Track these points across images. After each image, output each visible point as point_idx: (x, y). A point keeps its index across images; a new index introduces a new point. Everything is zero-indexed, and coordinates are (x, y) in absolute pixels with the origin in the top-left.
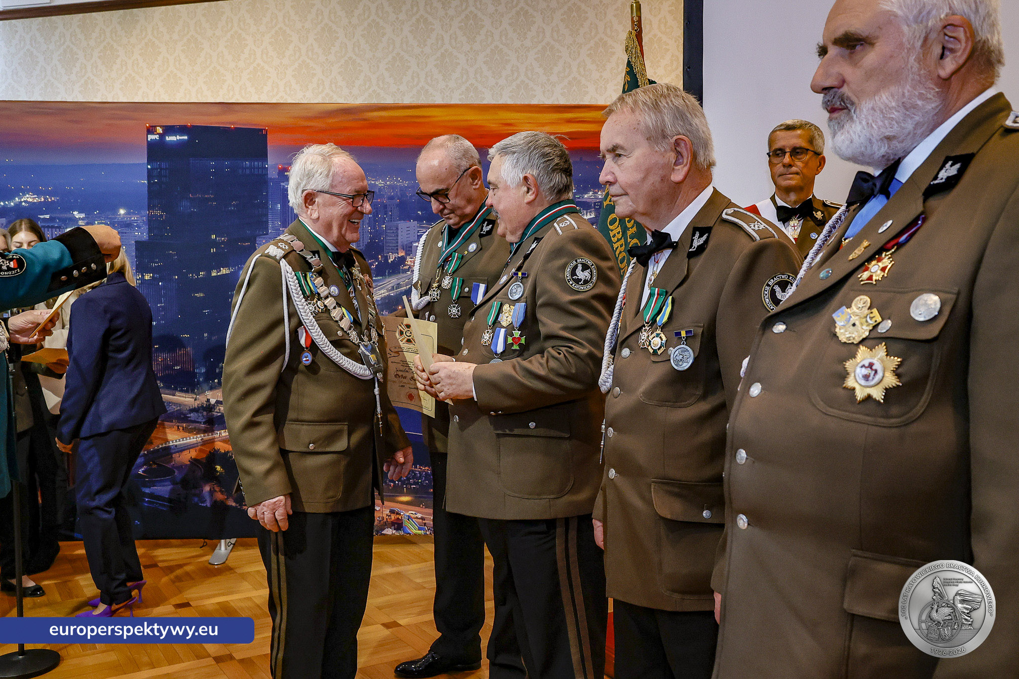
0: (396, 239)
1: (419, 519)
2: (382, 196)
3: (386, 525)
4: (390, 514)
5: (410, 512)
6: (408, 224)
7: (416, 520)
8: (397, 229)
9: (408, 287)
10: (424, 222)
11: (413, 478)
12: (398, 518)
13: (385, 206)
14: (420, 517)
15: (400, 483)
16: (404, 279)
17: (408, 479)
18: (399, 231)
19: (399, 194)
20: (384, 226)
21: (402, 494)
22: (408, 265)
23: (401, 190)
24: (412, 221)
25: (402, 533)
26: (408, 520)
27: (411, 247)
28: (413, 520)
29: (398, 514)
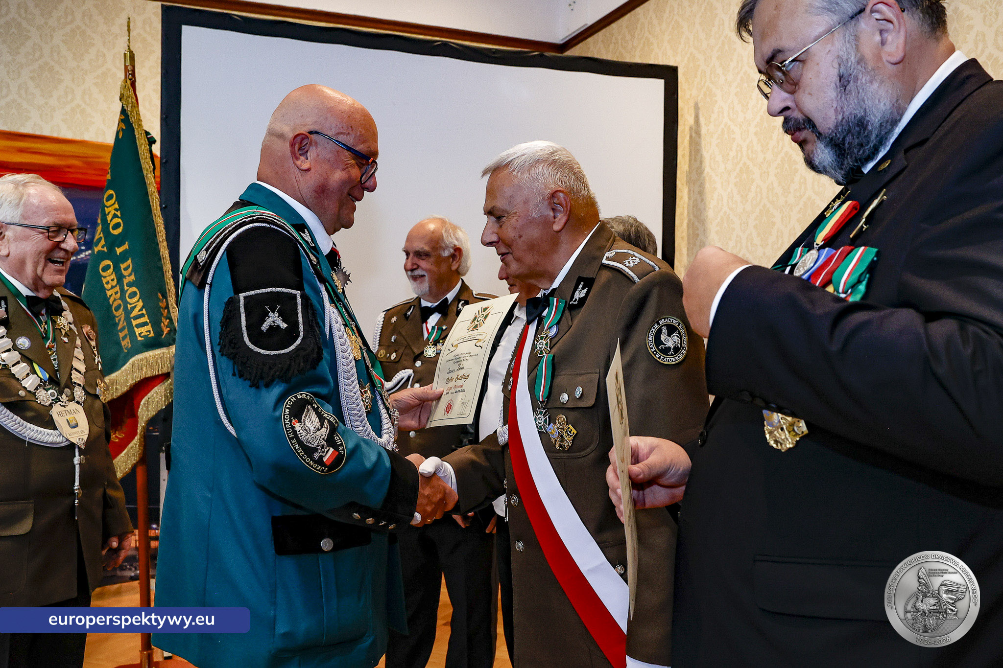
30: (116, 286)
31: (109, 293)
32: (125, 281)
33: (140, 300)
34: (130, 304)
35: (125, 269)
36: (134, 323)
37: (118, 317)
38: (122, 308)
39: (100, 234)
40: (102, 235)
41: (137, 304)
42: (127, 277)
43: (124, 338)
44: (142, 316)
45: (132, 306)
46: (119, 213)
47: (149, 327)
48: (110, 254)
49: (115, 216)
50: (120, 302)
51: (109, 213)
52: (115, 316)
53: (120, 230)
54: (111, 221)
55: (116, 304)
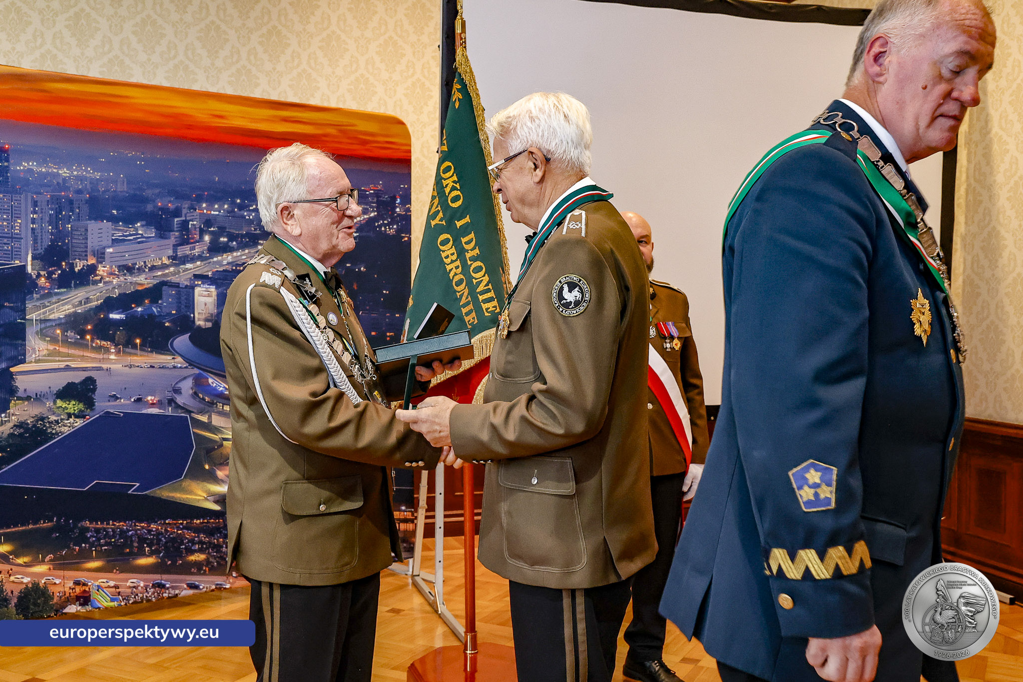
0: (85, 243)
1: (112, 587)
2: (67, 189)
3: (68, 601)
4: (74, 587)
5: (100, 581)
6: (99, 224)
7: (107, 589)
8: (87, 230)
9: (99, 302)
10: (121, 223)
11: (104, 538)
12: (85, 590)
13: (71, 202)
14: (112, 585)
15: (87, 545)
16: (94, 292)
17: (99, 539)
18: (89, 233)
19: (88, 187)
20: (70, 226)
21: (90, 558)
22: (100, 275)
23: (90, 183)
24: (105, 221)
25: (89, 608)
26: (98, 590)
27: (104, 253)
28: (105, 590)
29: (85, 585)
30: (456, 260)
31: (448, 268)
32: (468, 255)
33: (486, 275)
34: (476, 279)
35: (467, 243)
36: (481, 298)
37: (459, 292)
38: (464, 283)
39: (437, 207)
40: (439, 208)
41: (482, 278)
42: (469, 251)
43: (467, 314)
44: (488, 291)
45: (477, 281)
46: (458, 186)
47: (495, 303)
48: (449, 227)
49: (453, 189)
50: (462, 276)
51: (446, 187)
52: (455, 291)
53: (460, 203)
54: (449, 194)
55: (457, 278)
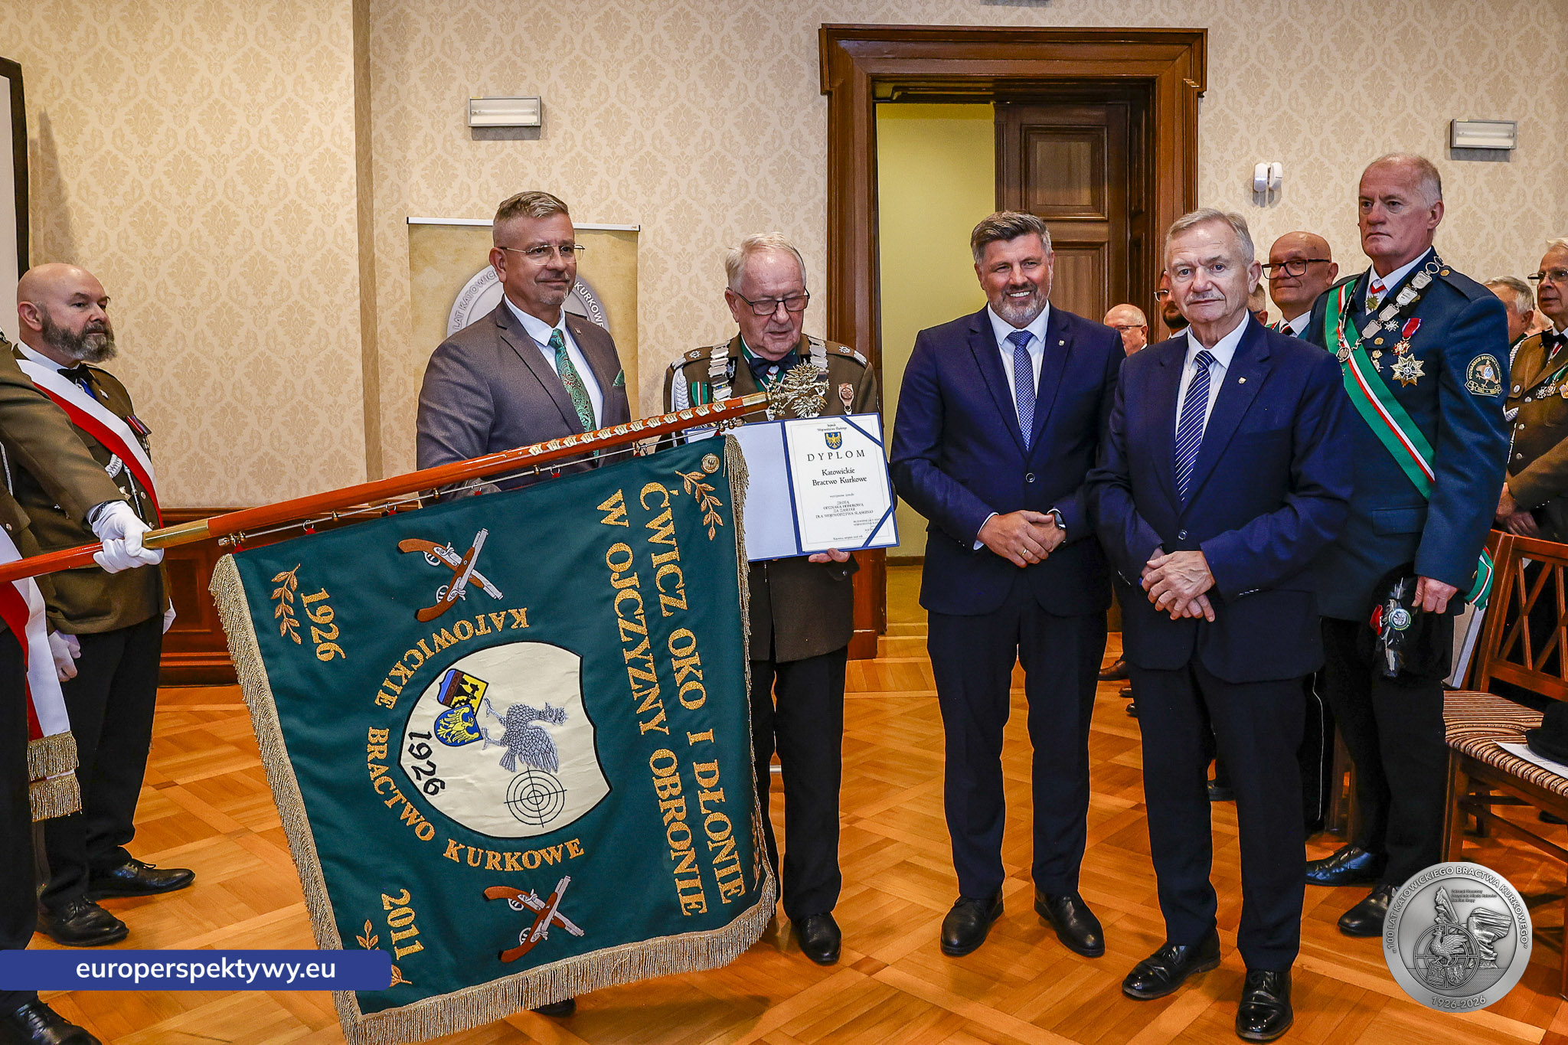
30: (679, 797)
31: (663, 806)
32: (703, 797)
33: (733, 838)
34: (713, 842)
35: (705, 775)
36: (719, 873)
37: (676, 851)
38: (689, 840)
39: (656, 701)
40: (660, 705)
41: (724, 843)
42: (706, 791)
43: (685, 892)
44: (732, 863)
45: (715, 844)
46: (700, 674)
47: (740, 881)
48: (674, 739)
49: (690, 677)
50: (685, 828)
51: (679, 670)
52: (669, 848)
53: (700, 703)
54: (682, 685)
55: (675, 827)
